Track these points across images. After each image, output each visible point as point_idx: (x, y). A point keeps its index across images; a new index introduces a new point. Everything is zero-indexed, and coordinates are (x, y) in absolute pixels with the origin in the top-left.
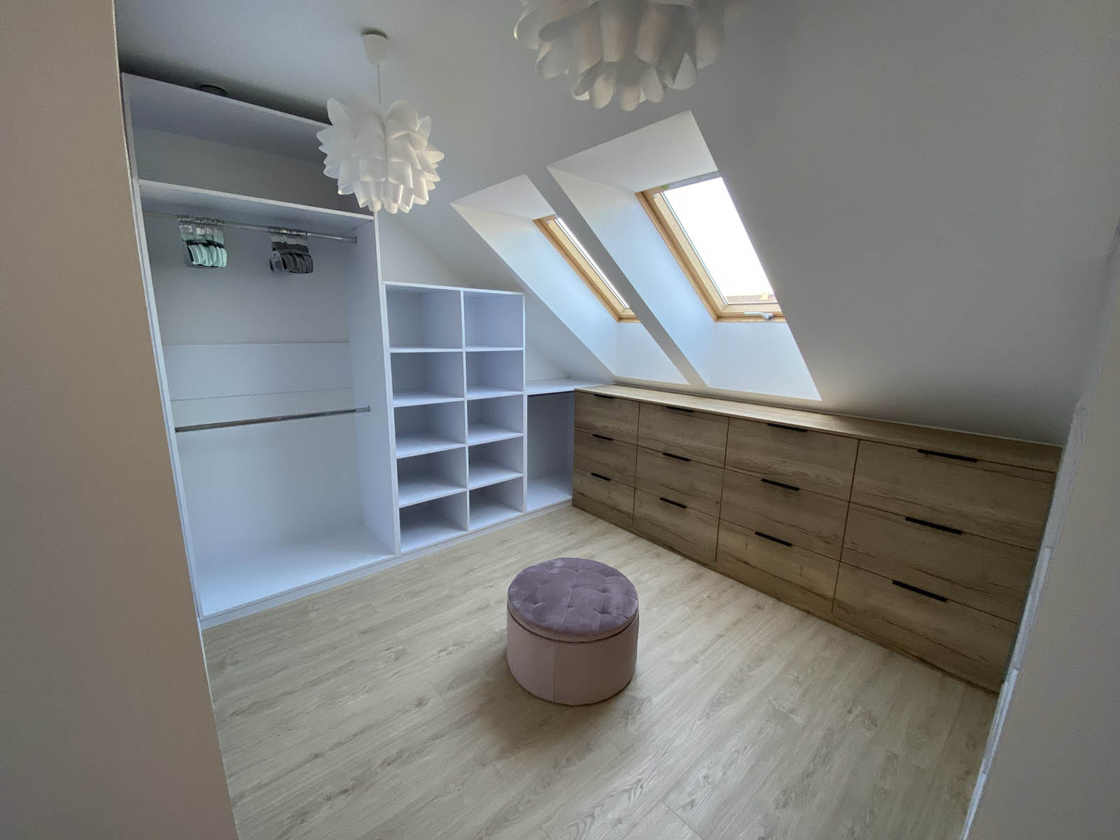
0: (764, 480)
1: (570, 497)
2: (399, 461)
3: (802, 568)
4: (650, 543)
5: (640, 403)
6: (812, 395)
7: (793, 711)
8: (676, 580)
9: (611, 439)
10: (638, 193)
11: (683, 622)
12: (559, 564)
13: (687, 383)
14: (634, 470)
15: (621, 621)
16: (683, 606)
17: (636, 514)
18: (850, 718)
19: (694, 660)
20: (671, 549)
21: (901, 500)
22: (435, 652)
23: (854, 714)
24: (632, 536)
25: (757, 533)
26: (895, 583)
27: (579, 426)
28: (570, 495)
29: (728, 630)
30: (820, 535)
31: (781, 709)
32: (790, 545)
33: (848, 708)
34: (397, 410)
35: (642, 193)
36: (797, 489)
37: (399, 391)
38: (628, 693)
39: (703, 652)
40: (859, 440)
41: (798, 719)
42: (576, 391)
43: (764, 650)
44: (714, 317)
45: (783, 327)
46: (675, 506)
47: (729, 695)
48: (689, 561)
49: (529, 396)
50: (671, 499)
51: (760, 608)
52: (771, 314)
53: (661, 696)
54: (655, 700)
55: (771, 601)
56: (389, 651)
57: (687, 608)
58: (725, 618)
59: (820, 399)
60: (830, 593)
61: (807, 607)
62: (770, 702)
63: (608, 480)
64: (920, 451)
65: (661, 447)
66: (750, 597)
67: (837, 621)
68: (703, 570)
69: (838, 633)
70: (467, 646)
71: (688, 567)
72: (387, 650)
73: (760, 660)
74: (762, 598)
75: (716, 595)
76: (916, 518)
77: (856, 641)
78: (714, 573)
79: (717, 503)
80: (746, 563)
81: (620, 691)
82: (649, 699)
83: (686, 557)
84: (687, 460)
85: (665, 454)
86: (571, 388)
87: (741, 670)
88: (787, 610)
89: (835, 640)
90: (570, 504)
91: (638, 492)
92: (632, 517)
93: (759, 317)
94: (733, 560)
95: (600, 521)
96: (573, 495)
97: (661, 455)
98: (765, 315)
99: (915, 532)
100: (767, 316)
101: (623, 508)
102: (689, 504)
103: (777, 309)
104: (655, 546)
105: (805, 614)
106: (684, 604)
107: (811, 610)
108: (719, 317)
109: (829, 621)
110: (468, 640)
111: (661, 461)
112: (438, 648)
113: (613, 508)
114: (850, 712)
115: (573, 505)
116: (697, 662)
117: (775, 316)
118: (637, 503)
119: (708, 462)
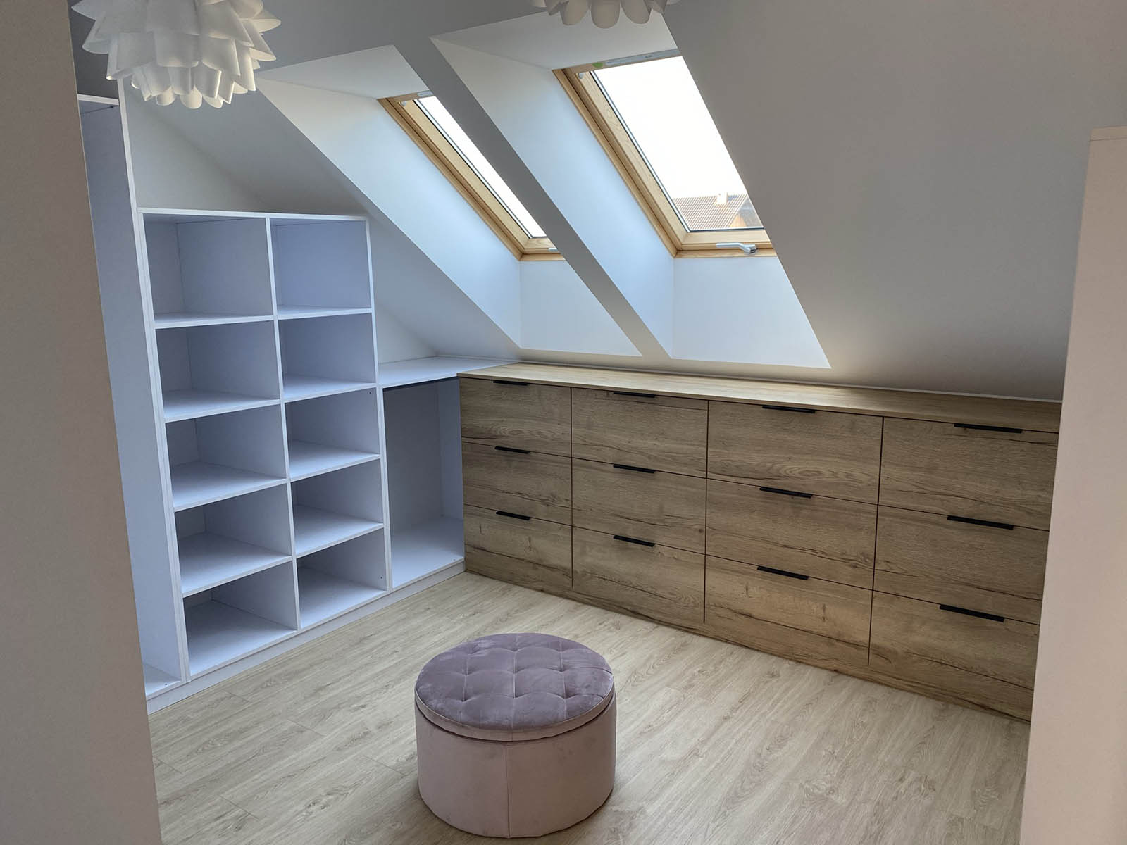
0: (763, 489)
1: (461, 558)
2: (178, 515)
3: (824, 609)
4: (603, 611)
5: (571, 389)
6: (817, 360)
7: (832, 791)
8: (651, 657)
9: (527, 452)
10: (558, 70)
11: (670, 709)
12: (485, 644)
13: (641, 355)
14: (570, 498)
15: (596, 703)
16: (665, 689)
17: (577, 568)
18: (902, 787)
19: (695, 753)
20: (635, 614)
21: (940, 494)
22: (300, 808)
23: (906, 783)
24: (573, 604)
25: (761, 568)
26: (943, 607)
27: (468, 435)
28: (460, 554)
29: (734, 709)
30: (845, 557)
31: (816, 791)
32: (805, 578)
33: (899, 776)
34: (170, 426)
35: (563, 70)
36: (809, 496)
37: (172, 395)
38: (611, 808)
39: (703, 743)
40: (883, 417)
41: (840, 800)
42: (459, 377)
43: (787, 726)
44: (673, 252)
45: (772, 265)
46: (638, 546)
47: (747, 787)
48: (665, 628)
49: (384, 390)
50: (630, 535)
51: (773, 676)
52: (753, 246)
53: (657, 805)
54: (650, 810)
55: (787, 665)
56: (221, 820)
57: (673, 690)
58: (727, 697)
59: (830, 367)
60: (863, 638)
61: (835, 665)
62: (801, 786)
63: (527, 518)
64: (957, 425)
65: (612, 456)
66: (757, 663)
67: (876, 676)
68: (687, 637)
69: (879, 692)
70: (350, 792)
71: (665, 637)
72: (217, 819)
73: (782, 740)
74: (772, 663)
75: (712, 668)
76: (959, 515)
77: (901, 698)
78: (702, 640)
79: (700, 531)
80: (748, 616)
81: (600, 808)
82: (641, 810)
83: (660, 623)
84: (652, 471)
85: (616, 466)
86: (452, 373)
87: (759, 755)
88: (810, 673)
89: (875, 700)
90: (461, 569)
91: (576, 533)
92: (570, 573)
93: (738, 249)
94: (730, 614)
95: (517, 589)
96: (467, 553)
97: (611, 467)
98: (746, 246)
99: (959, 535)
100: (748, 247)
101: (555, 562)
102: (656, 540)
103: (763, 237)
104: (611, 614)
105: (835, 674)
106: (668, 686)
107: (841, 668)
108: (679, 251)
109: (865, 679)
110: (349, 783)
111: (614, 478)
112: (304, 802)
113: (536, 564)
114: (901, 780)
115: (467, 570)
116: (698, 756)
117: (759, 248)
118: (577, 550)
119: (685, 470)
